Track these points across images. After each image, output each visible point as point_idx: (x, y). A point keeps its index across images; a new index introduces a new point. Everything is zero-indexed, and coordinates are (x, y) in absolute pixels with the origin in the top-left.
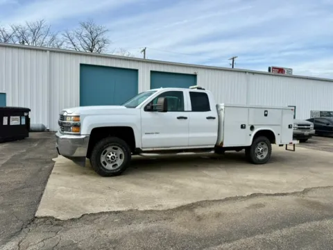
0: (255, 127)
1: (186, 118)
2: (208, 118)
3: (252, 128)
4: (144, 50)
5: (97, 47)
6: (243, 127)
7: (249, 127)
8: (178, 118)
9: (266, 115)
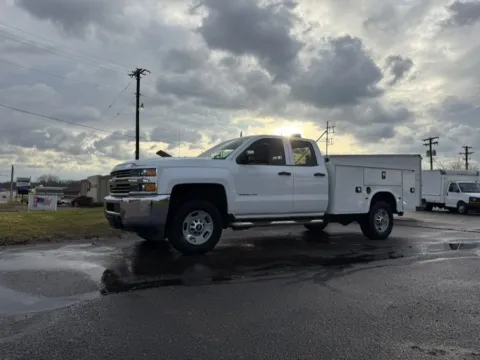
0: (372, 188)
1: (289, 174)
2: (316, 175)
3: (369, 190)
6: (358, 190)
7: (365, 189)
8: (280, 174)
9: (384, 177)
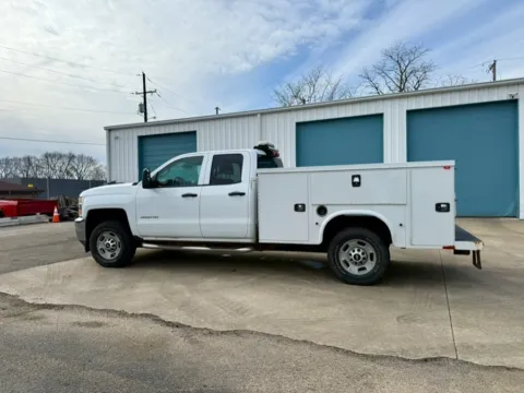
0: (328, 208)
1: (195, 195)
2: (232, 195)
3: (322, 211)
4: (494, 66)
6: (299, 208)
7: (315, 208)
8: (184, 196)
9: (356, 185)
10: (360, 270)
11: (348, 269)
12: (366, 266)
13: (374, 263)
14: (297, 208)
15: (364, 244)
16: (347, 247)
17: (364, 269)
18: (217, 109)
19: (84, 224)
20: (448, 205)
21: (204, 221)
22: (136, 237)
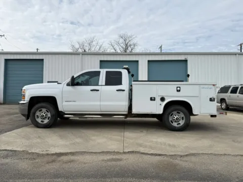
0: (165, 98)
1: (98, 90)
2: (118, 90)
3: (162, 99)
4: (161, 47)
5: (130, 49)
6: (152, 99)
8: (91, 90)
9: (178, 91)
10: (178, 124)
11: (173, 124)
12: (180, 122)
13: (184, 121)
14: (151, 99)
15: (179, 113)
16: (172, 114)
17: (179, 124)
18: (37, 49)
19: (27, 104)
20: (214, 99)
21: (102, 103)
22: (61, 112)
